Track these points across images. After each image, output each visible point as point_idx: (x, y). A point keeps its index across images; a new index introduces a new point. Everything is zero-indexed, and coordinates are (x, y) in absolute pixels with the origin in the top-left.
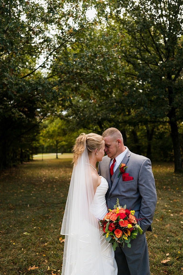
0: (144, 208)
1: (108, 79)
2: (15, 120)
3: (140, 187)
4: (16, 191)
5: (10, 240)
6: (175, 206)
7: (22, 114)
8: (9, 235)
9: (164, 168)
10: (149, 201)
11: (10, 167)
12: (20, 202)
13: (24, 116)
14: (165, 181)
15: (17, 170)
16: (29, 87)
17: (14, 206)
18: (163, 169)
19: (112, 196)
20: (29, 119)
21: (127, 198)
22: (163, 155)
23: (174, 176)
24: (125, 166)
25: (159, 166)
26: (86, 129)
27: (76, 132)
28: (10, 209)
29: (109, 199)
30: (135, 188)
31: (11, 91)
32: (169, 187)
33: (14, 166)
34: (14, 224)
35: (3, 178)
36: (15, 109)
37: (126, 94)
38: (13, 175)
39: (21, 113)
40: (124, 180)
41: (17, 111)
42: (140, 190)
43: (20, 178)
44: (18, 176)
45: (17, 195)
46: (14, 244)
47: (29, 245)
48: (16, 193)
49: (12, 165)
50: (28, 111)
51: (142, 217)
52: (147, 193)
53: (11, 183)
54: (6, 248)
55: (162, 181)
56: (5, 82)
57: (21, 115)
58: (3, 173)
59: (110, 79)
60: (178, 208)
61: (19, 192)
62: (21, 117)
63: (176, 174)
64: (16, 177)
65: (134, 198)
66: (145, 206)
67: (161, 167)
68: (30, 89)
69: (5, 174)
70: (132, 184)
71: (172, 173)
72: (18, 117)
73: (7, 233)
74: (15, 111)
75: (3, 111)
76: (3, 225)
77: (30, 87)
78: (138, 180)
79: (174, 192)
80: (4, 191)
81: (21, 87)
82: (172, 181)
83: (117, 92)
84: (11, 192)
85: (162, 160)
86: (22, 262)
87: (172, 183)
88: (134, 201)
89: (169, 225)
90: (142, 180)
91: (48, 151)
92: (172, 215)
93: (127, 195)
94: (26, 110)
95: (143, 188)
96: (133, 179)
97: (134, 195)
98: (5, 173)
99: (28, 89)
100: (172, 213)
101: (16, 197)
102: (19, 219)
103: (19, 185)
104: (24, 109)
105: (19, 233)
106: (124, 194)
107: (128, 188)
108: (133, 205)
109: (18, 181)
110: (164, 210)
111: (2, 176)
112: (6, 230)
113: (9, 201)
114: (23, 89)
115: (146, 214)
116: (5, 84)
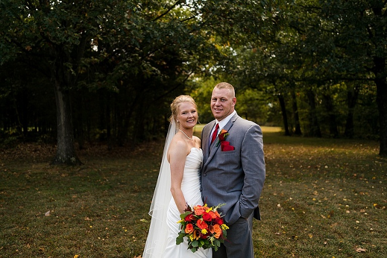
0: (246, 187)
1: (264, 18)
2: (148, 77)
3: (243, 159)
4: (147, 171)
5: (122, 227)
6: (358, 201)
7: (156, 70)
8: (122, 220)
9: (367, 149)
10: (253, 179)
11: (149, 141)
12: (150, 183)
13: (159, 72)
14: (360, 167)
15: (157, 144)
16: (158, 32)
17: (139, 189)
18: (365, 150)
19: (207, 170)
20: (164, 76)
21: (226, 173)
22: (371, 129)
23: (377, 160)
24: (227, 132)
25: (361, 145)
26: (256, 90)
27: (242, 95)
28: (135, 192)
29: (205, 175)
30: (236, 160)
31: (135, 38)
32: (363, 175)
33: (155, 139)
34: (133, 209)
35: (136, 154)
36: (146, 63)
37: (304, 38)
38: (150, 150)
39: (154, 68)
40: (222, 150)
41: (148, 65)
42: (243, 164)
43: (158, 155)
44: (156, 152)
45: (148, 176)
46: (126, 231)
47: (142, 234)
48: (147, 173)
49: (151, 137)
50: (166, 65)
51: (243, 199)
52: (251, 169)
53: (144, 161)
54: (116, 235)
55: (355, 166)
56: (127, 28)
57: (154, 71)
58: (138, 148)
59: (266, 18)
60: (363, 203)
61: (151, 172)
62: (154, 73)
63: (381, 157)
64: (153, 154)
65: (235, 174)
66: (247, 184)
67: (362, 147)
68: (159, 35)
69: (140, 150)
70: (233, 156)
71: (376, 156)
72: (150, 73)
73: (121, 219)
74: (146, 65)
75: (129, 65)
76: (120, 209)
77: (160, 33)
78: (241, 150)
79: (367, 182)
80: (133, 170)
81: (149, 33)
82: (371, 167)
83: (296, 35)
84: (142, 171)
85: (368, 137)
86: (128, 251)
87: (371, 169)
88: (235, 177)
89: (336, 224)
90: (245, 150)
91: (205, 120)
92: (348, 212)
93: (225, 169)
94: (164, 63)
95: (246, 161)
96: (234, 149)
97: (235, 169)
98: (141, 148)
99: (158, 35)
100: (350, 209)
101: (146, 177)
102: (141, 203)
103: (153, 163)
104: (161, 62)
105: (136, 219)
106: (222, 168)
107: (227, 160)
108: (233, 182)
109: (154, 159)
110: (340, 205)
111: (136, 151)
112: (122, 214)
113: (135, 182)
114: (151, 36)
115: (248, 195)
116: (127, 29)
